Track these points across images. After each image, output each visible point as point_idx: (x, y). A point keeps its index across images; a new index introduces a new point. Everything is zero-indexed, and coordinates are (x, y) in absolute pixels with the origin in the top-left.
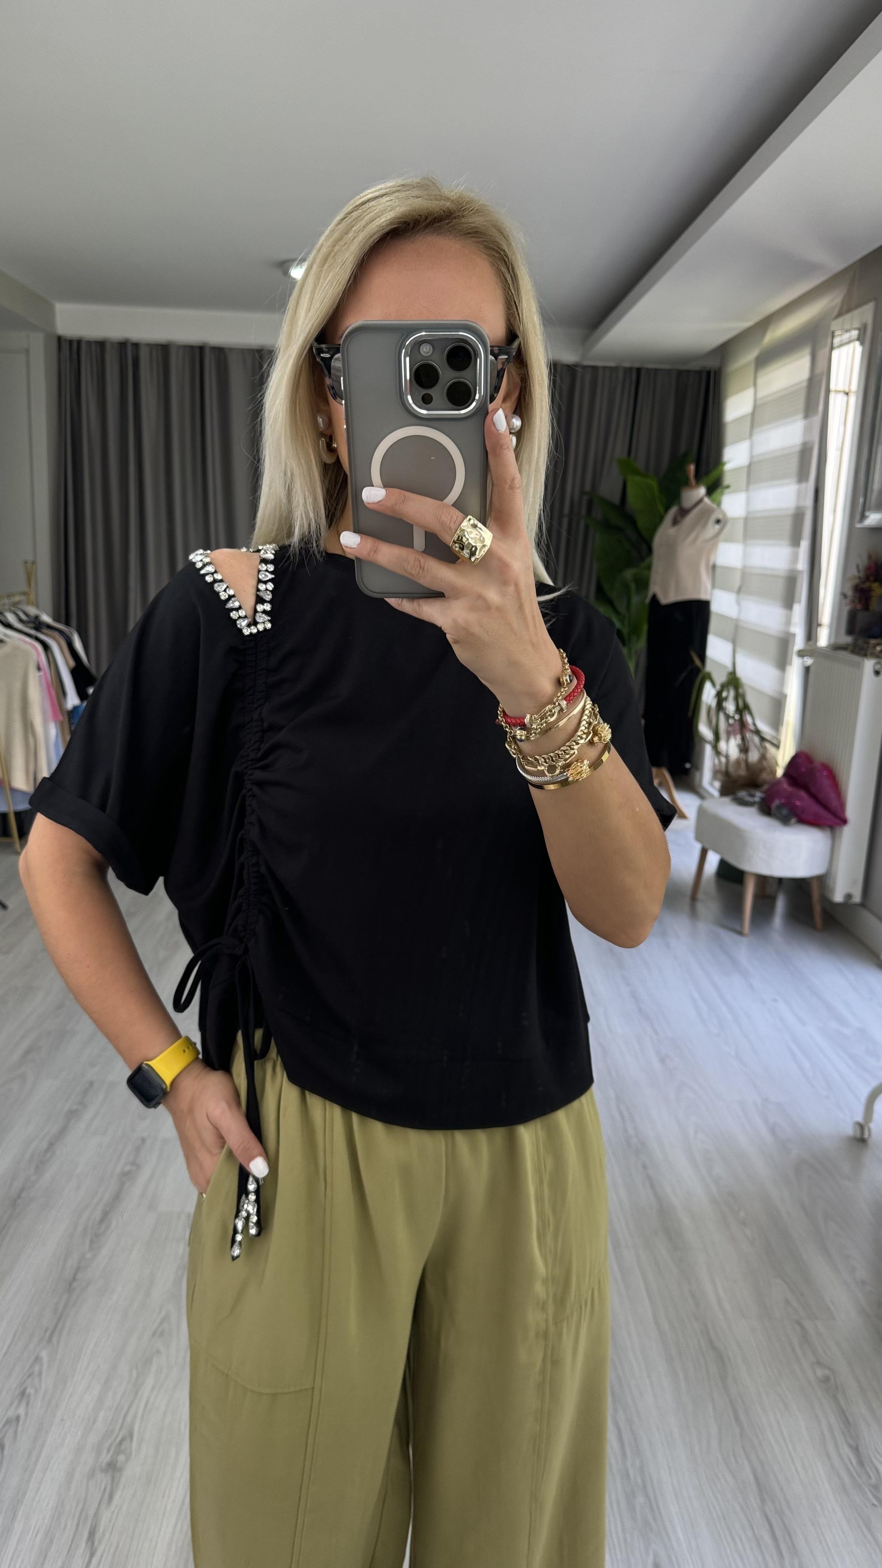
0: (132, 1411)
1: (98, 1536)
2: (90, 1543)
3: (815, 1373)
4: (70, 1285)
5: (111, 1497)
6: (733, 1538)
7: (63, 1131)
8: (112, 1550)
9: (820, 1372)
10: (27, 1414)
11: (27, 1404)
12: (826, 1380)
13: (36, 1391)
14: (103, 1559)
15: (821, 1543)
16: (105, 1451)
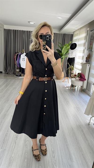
3: (81, 130)
5: (17, 140)
6: (74, 143)
7: (9, 109)
8: (17, 143)
10: (8, 133)
15: (81, 143)
16: (16, 136)
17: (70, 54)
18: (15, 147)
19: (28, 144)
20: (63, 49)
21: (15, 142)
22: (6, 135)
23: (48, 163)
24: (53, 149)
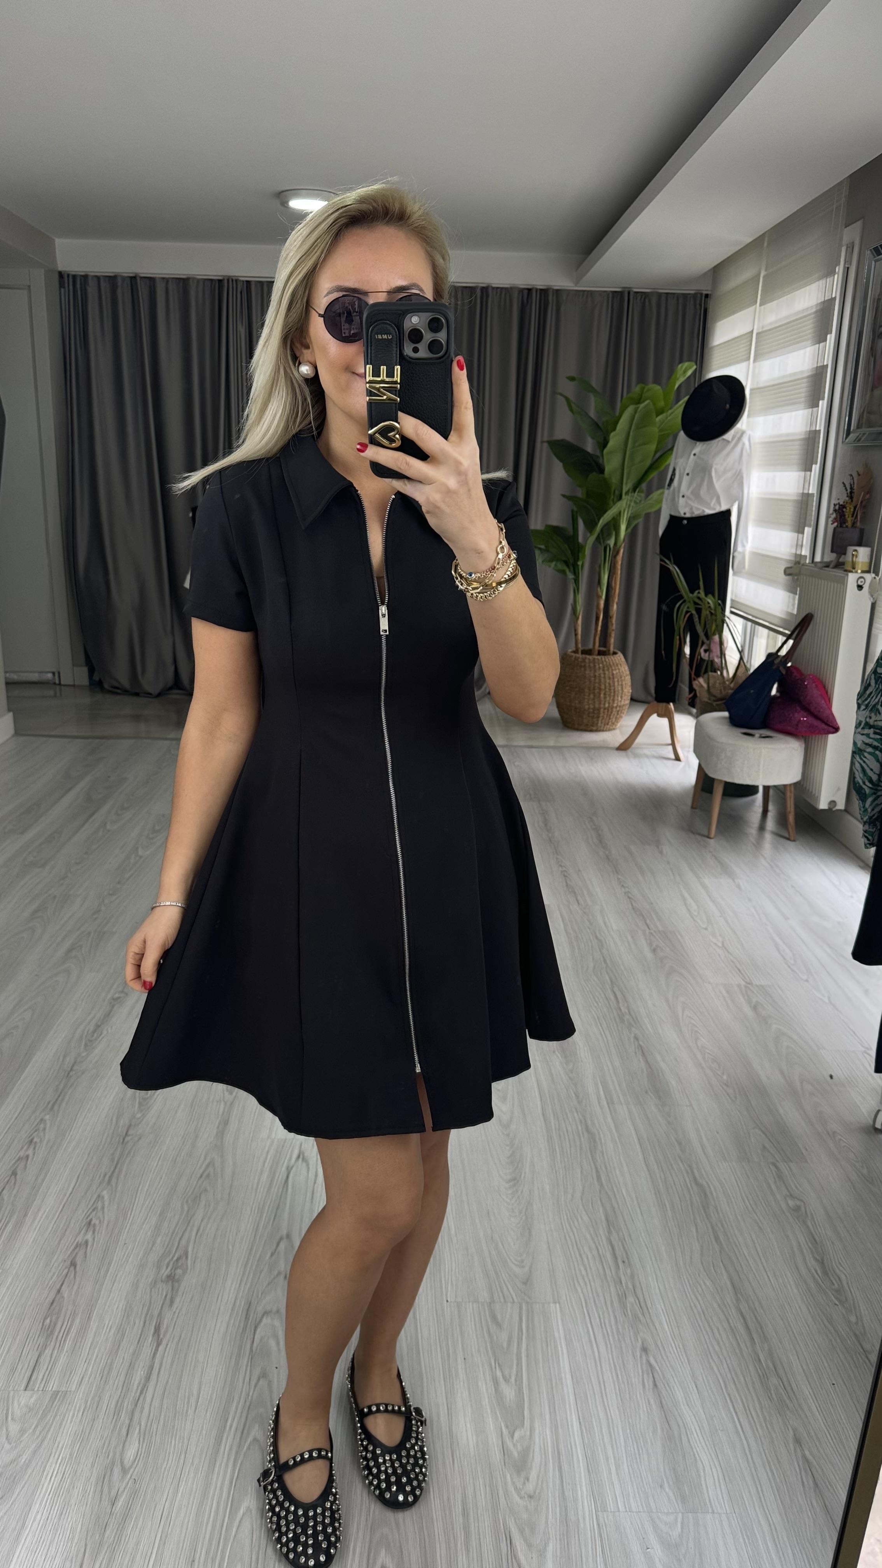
0: (186, 1236)
1: (162, 1331)
2: (156, 1334)
3: (788, 1204)
4: (124, 1139)
5: (172, 1302)
6: (712, 1330)
7: (108, 1015)
8: (176, 1340)
9: (791, 1203)
10: (94, 1239)
11: (94, 1232)
12: (797, 1209)
13: (100, 1221)
14: (169, 1346)
15: (788, 1332)
16: (165, 1267)
17: (683, 484)
18: (151, 1367)
19: (272, 1343)
20: (615, 440)
21: (157, 1330)
22: (73, 1264)
23: (459, 1520)
24: (509, 1392)
